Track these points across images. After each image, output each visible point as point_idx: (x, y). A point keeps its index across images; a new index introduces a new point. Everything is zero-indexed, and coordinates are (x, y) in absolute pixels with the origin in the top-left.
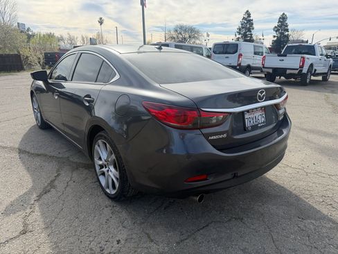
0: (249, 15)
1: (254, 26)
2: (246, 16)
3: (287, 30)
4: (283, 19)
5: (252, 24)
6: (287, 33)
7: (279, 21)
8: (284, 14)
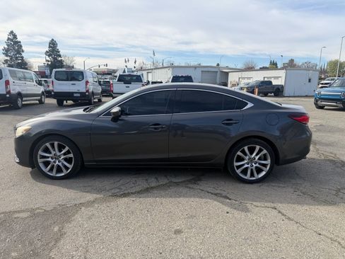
0: (15, 36)
1: (23, 48)
2: (11, 37)
3: (60, 56)
4: (53, 44)
5: (21, 46)
6: (60, 59)
7: (50, 47)
8: (53, 40)
